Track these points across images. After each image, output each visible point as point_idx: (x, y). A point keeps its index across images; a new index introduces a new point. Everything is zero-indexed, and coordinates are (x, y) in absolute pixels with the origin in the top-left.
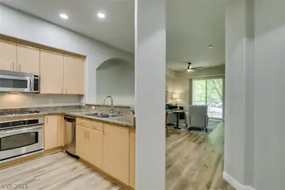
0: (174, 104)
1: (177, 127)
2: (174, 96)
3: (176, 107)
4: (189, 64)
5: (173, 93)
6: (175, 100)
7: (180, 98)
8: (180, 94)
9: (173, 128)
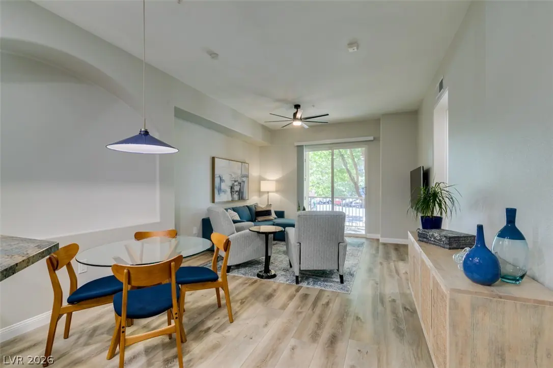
0: (263, 206)
1: (266, 274)
2: (265, 186)
3: (268, 213)
4: (297, 107)
5: (261, 179)
6: (265, 196)
7: (277, 191)
8: (277, 181)
9: (256, 278)
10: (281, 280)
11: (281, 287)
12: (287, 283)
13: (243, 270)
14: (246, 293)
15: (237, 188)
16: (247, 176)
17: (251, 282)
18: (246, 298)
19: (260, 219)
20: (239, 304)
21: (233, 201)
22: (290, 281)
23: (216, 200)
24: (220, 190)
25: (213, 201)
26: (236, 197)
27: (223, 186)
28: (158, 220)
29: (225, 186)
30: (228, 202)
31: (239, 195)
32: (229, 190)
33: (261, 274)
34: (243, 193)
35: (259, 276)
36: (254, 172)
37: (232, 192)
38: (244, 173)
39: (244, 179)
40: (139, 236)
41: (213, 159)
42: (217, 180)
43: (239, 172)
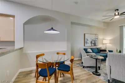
2: (105, 42)
3: (105, 51)
5: (103, 39)
6: (105, 45)
7: (110, 43)
8: (110, 40)
9: (92, 73)
10: (101, 78)
11: (100, 81)
12: (104, 80)
13: (88, 69)
14: (84, 78)
15: (93, 42)
16: (98, 39)
17: (89, 74)
18: (84, 80)
19: (102, 52)
20: (80, 81)
21: (92, 46)
22: (105, 80)
23: (85, 45)
24: (87, 43)
25: (85, 46)
26: (93, 45)
27: (88, 42)
28: (66, 50)
29: (89, 42)
30: (90, 46)
31: (94, 44)
32: (90, 43)
33: (94, 72)
34: (96, 44)
35: (93, 73)
36: (101, 37)
37: (91, 43)
38: (96, 38)
39: (96, 40)
40: (58, 53)
41: (85, 34)
42: (86, 40)
43: (94, 37)
